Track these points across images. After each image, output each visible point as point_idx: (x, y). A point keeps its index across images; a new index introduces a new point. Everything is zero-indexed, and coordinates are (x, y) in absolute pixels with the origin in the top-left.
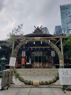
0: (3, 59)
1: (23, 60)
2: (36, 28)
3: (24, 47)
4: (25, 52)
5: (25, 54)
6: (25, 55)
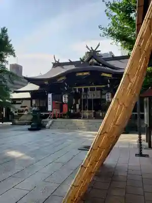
1: (65, 107)
2: (89, 49)
4: (67, 96)
6: (67, 101)
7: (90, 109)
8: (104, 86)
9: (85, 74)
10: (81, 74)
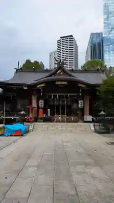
0: (22, 112)
2: (57, 61)
3: (42, 94)
4: (43, 101)
5: (43, 104)
6: (43, 106)
7: (63, 114)
8: (76, 94)
9: (64, 83)
10: (59, 83)
